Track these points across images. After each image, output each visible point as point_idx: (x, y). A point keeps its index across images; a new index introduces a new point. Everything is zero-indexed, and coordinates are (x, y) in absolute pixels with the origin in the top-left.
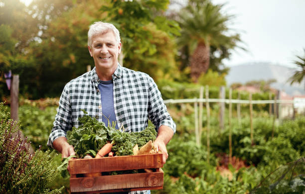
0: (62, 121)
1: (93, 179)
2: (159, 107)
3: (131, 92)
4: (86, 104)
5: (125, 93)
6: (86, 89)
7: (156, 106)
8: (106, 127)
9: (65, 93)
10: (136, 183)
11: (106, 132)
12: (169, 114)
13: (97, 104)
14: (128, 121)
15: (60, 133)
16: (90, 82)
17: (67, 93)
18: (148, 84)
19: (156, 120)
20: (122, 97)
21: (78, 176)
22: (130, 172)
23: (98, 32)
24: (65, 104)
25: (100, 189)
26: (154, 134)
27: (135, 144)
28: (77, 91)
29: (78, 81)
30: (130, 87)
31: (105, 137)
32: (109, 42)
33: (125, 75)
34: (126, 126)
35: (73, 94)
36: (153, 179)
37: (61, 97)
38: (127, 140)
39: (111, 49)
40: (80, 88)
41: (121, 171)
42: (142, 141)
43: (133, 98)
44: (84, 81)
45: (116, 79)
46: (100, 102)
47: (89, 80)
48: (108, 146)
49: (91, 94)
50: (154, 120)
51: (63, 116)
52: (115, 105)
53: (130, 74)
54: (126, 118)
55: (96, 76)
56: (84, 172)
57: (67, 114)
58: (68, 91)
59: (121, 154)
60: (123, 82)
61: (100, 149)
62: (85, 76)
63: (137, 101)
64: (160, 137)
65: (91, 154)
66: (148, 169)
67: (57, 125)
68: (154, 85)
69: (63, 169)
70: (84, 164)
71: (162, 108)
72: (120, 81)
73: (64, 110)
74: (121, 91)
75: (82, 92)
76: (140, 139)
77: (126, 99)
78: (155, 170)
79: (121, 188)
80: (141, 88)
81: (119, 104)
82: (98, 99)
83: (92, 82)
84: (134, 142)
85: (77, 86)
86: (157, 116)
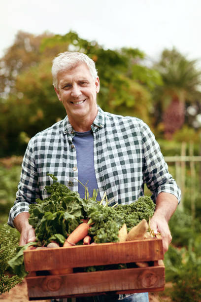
0: (26, 190)
1: (59, 278)
2: (158, 165)
3: (118, 147)
4: (57, 165)
5: (109, 149)
6: (56, 145)
7: (153, 163)
8: (80, 200)
9: (29, 151)
10: (124, 283)
11: (80, 207)
12: (171, 176)
13: (71, 166)
14: (114, 189)
15: (23, 207)
16: (62, 134)
17: (31, 151)
18: (142, 133)
19: (153, 184)
20: (106, 154)
21: (39, 273)
22: (115, 267)
23: (64, 68)
24: (29, 167)
25: (70, 293)
26: (151, 208)
27: (122, 224)
28: (43, 148)
29: (46, 134)
30: (116, 139)
31: (79, 214)
32: (81, 79)
33: (109, 122)
34: (111, 196)
35: (39, 152)
36: (149, 276)
37: (24, 157)
38: (109, 218)
39: (85, 89)
40: (47, 144)
41: (101, 266)
42: (132, 218)
43: (120, 155)
44: (54, 134)
45: (97, 131)
46: (75, 162)
47: (60, 132)
48: (82, 228)
49: (62, 152)
50: (150, 183)
51: (26, 182)
52: (96, 167)
53: (116, 121)
54: (112, 185)
55: (69, 126)
56: (47, 268)
57: (31, 180)
58: (33, 148)
59: (101, 241)
60: (106, 133)
61: (71, 232)
62: (55, 128)
63: (126, 158)
64: (159, 210)
65: (57, 241)
66: (141, 262)
67: (20, 195)
68: (149, 135)
69: (16, 264)
70: (46, 257)
71: (161, 167)
72: (102, 131)
73: (28, 175)
74: (104, 146)
75: (51, 148)
76: (130, 216)
77: (112, 157)
78: (151, 263)
79: (101, 291)
80: (131, 139)
81: (102, 165)
82: (72, 158)
83: (64, 135)
84: (120, 221)
85: (44, 140)
86: (154, 178)
